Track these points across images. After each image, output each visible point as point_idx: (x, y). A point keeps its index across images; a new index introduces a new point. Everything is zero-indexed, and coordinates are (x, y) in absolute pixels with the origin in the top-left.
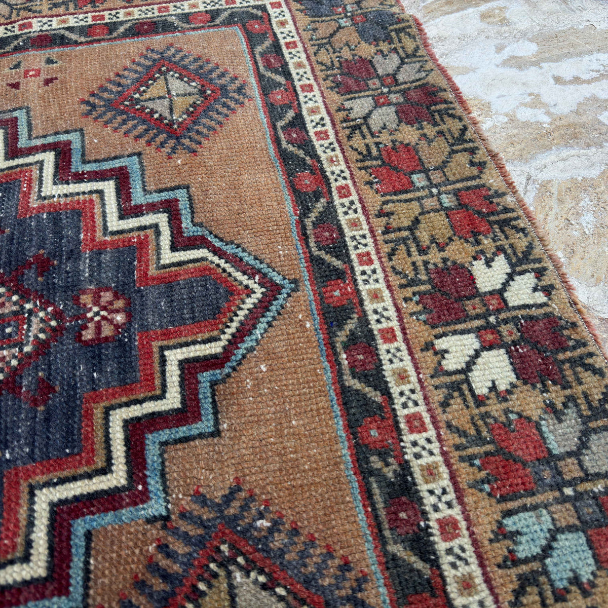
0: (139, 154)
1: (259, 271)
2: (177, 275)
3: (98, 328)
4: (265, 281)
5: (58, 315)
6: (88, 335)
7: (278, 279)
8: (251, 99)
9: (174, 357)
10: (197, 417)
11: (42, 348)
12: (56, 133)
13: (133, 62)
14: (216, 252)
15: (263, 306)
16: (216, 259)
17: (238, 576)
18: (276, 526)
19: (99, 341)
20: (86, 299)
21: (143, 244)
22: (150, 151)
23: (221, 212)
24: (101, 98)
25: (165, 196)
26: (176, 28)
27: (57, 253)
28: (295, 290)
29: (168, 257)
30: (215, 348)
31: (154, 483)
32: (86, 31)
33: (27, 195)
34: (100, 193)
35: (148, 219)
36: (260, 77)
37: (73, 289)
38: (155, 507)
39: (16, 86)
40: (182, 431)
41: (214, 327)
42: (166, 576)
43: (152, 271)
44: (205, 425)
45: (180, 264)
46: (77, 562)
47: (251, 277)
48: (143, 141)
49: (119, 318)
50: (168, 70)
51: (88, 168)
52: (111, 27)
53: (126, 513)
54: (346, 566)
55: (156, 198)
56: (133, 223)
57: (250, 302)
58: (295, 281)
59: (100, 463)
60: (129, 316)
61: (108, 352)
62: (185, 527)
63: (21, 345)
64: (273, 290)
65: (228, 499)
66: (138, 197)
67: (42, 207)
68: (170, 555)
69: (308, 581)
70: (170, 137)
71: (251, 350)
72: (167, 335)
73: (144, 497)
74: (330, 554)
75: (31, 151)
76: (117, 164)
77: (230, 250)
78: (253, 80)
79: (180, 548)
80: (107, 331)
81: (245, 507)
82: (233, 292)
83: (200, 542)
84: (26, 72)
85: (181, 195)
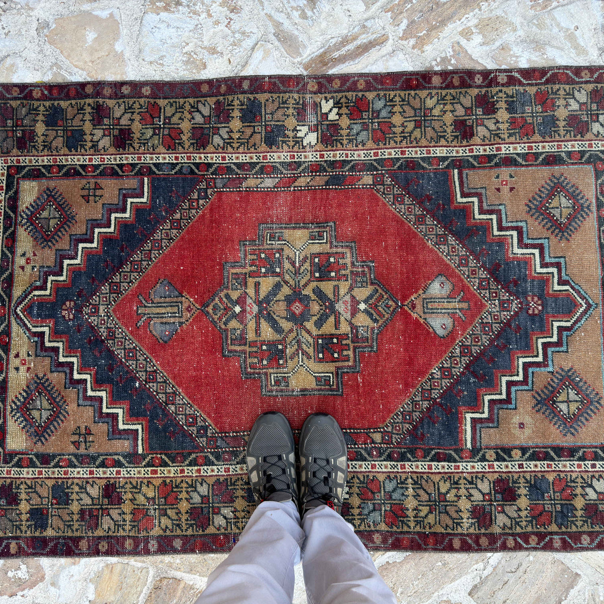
0: (548, 238)
1: (585, 298)
2: (559, 295)
3: (533, 310)
4: (587, 303)
5: (521, 303)
6: (530, 312)
7: (591, 302)
8: (592, 213)
9: (556, 324)
10: (562, 346)
11: (516, 313)
12: (517, 221)
13: (546, 182)
14: (572, 288)
15: (585, 312)
16: (571, 290)
17: (570, 390)
18: (581, 380)
19: (534, 315)
20: (529, 298)
21: (548, 280)
22: (552, 237)
23: (575, 271)
24: (533, 204)
25: (557, 260)
26: (565, 161)
27: (519, 279)
28: (596, 307)
29: (557, 287)
30: (568, 324)
31: (550, 363)
32: (525, 156)
33: (508, 250)
34: (534, 254)
35: (550, 270)
36: (597, 198)
37: (525, 294)
38: (550, 369)
39: (498, 190)
40: (557, 349)
41: (569, 317)
42: (552, 387)
43: (551, 292)
44: (564, 348)
45: (560, 291)
46: (530, 379)
47: (583, 300)
48: (550, 232)
49: (540, 308)
50: (561, 191)
51: (529, 242)
52: (536, 155)
53: (542, 369)
54: (597, 394)
55: (553, 260)
56: (545, 270)
57: (582, 310)
58: (596, 304)
59: (535, 354)
60: (543, 308)
61: (537, 319)
62: (557, 375)
63: (510, 312)
64: (589, 306)
65: (569, 371)
66: (547, 260)
67: (514, 258)
68: (553, 382)
69: (587, 395)
70: (560, 232)
71: (579, 327)
72: (554, 317)
73: (547, 366)
74: (594, 390)
75: (508, 229)
76: (539, 242)
77: (576, 287)
78: (594, 201)
79: (556, 381)
80: (536, 312)
81: (573, 374)
82: (577, 305)
83: (561, 380)
84: (502, 181)
85: (562, 260)
